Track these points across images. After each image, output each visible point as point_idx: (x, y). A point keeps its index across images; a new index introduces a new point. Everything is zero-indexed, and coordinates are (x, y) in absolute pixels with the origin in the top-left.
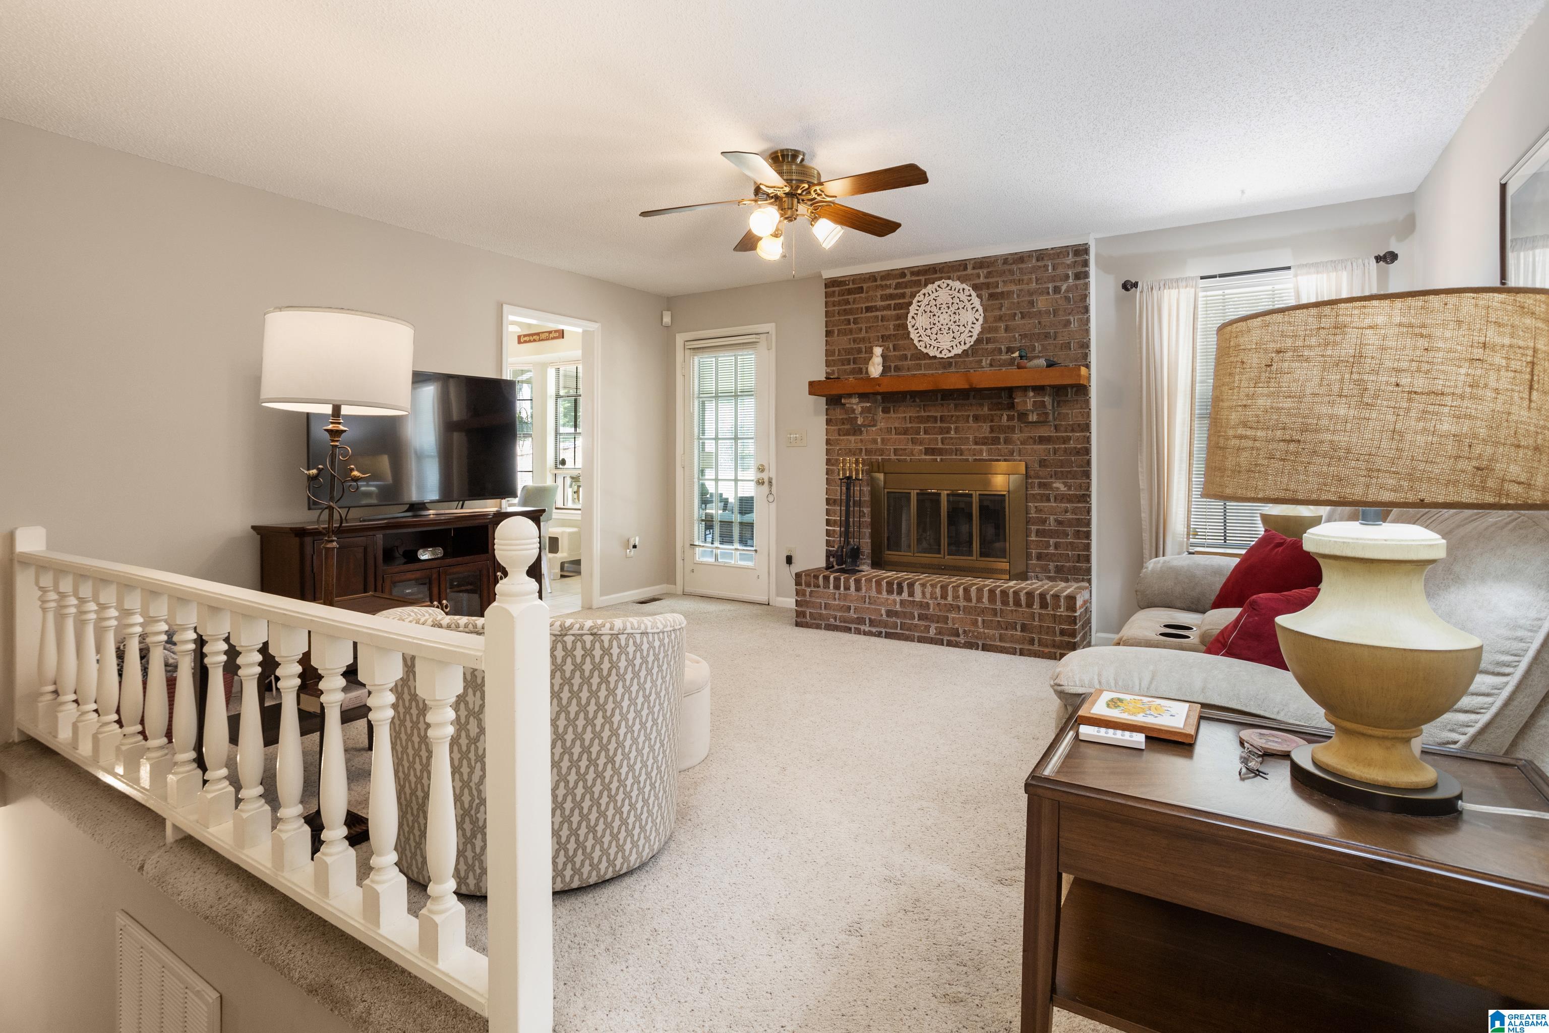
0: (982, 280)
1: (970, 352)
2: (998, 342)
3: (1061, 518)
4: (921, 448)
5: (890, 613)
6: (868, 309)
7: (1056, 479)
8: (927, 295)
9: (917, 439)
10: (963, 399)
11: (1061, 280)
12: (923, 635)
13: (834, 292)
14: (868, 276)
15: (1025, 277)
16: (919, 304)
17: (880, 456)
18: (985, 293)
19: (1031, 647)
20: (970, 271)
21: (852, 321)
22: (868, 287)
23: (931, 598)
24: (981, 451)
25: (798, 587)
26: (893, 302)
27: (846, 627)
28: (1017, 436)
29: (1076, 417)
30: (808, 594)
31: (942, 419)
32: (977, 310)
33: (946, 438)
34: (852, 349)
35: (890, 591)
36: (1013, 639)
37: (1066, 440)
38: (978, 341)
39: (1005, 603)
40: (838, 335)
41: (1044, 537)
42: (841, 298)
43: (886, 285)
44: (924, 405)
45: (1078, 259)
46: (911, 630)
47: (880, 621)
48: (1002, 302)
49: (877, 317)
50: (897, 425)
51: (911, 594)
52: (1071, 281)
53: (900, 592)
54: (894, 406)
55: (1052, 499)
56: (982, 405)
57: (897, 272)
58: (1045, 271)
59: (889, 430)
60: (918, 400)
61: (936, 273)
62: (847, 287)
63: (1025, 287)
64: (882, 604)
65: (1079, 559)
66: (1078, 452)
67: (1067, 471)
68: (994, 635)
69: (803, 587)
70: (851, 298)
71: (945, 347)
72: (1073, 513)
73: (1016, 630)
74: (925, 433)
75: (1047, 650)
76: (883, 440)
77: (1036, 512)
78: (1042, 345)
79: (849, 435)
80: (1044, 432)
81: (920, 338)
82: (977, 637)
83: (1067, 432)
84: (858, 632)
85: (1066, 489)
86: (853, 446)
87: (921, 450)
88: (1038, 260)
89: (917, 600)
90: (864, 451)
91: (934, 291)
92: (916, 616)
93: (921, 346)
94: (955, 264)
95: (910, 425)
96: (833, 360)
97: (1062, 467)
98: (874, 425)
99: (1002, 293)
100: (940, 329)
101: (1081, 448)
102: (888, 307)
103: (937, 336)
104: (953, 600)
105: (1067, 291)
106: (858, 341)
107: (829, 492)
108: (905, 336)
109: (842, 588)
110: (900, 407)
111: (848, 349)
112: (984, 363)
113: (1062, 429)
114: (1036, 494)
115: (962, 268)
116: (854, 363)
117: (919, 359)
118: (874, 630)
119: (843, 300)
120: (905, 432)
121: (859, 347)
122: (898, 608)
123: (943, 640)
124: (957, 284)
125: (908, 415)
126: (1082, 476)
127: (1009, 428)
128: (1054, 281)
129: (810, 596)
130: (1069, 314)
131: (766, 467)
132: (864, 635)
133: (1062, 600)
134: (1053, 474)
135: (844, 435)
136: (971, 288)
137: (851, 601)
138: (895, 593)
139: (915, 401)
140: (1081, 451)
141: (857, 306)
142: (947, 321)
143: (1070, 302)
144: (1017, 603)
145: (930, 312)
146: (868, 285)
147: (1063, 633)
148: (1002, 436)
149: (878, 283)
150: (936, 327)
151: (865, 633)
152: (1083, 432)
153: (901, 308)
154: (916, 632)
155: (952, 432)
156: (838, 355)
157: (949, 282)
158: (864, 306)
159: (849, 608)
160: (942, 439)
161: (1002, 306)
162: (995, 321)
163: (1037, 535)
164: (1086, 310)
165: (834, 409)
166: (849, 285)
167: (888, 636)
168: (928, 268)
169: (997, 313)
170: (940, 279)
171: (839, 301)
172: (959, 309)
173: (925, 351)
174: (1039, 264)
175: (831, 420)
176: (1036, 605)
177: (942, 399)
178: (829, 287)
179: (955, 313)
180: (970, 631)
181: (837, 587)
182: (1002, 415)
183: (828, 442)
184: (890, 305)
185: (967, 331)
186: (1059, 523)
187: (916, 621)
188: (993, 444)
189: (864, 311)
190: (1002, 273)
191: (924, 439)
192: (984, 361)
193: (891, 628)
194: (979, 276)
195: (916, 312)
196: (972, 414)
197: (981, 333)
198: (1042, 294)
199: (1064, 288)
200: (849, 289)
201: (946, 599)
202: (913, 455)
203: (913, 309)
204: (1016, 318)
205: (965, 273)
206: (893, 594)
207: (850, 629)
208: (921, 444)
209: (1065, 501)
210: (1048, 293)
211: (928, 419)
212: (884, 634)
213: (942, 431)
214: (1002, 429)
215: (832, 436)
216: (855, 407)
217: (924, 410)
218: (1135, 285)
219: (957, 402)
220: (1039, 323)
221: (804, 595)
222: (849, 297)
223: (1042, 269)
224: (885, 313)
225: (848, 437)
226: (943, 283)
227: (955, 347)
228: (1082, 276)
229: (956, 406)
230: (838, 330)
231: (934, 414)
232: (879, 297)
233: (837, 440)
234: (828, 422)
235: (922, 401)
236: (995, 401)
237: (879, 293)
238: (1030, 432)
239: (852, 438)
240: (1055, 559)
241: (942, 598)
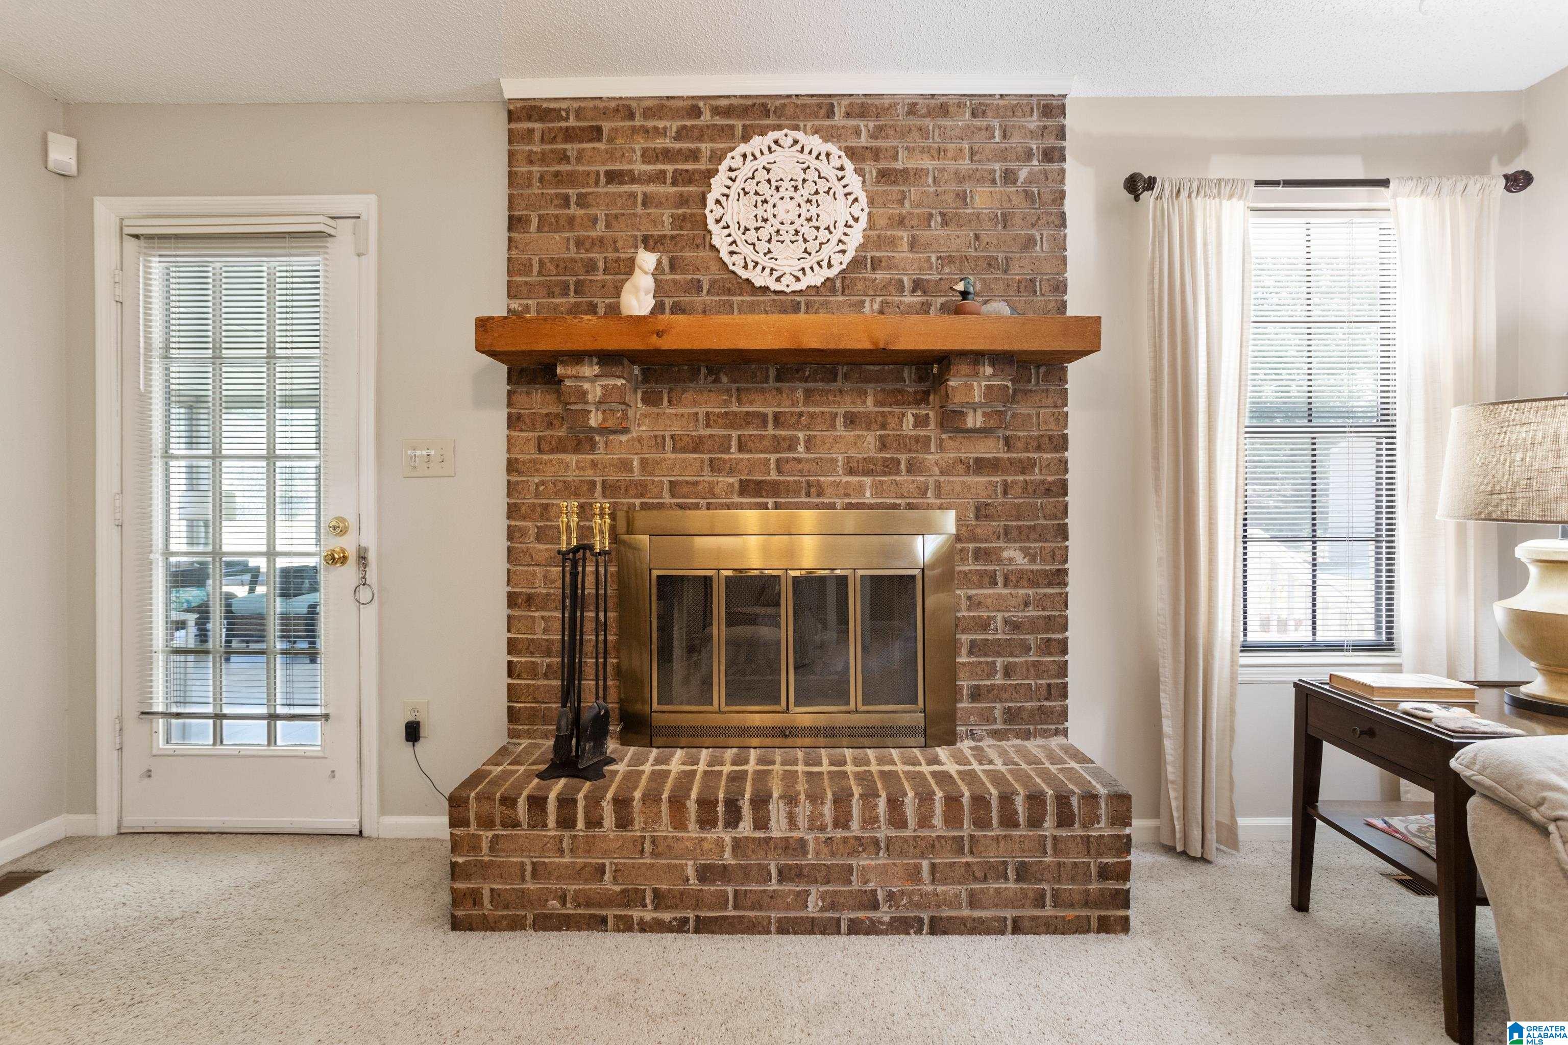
0: (864, 141)
1: (838, 284)
2: (896, 267)
3: (1017, 616)
4: (732, 480)
5: (706, 873)
6: (613, 177)
7: (1009, 541)
8: (750, 158)
9: (724, 461)
10: (823, 380)
11: (1018, 159)
12: (792, 914)
13: (531, 131)
14: (613, 104)
15: (951, 146)
16: (733, 175)
17: (636, 497)
18: (873, 170)
19: (1037, 912)
20: (838, 120)
21: (573, 199)
22: (615, 130)
23: (811, 829)
24: (861, 487)
25: (457, 831)
26: (670, 168)
27: (594, 916)
28: (932, 458)
29: (1046, 423)
30: (485, 845)
31: (778, 420)
32: (856, 200)
33: (787, 461)
34: (573, 260)
35: (707, 821)
36: (1000, 900)
37: (1026, 467)
38: (856, 263)
39: (982, 822)
40: (539, 229)
41: (986, 655)
42: (548, 147)
43: (656, 129)
44: (738, 390)
45: (1049, 122)
46: (761, 908)
47: (682, 893)
48: (905, 189)
49: (633, 195)
50: (677, 431)
51: (761, 823)
52: (1035, 162)
53: (733, 818)
54: (670, 391)
55: (1000, 581)
56: (863, 393)
57: (681, 103)
58: (989, 138)
59: (659, 442)
60: (725, 379)
61: (767, 116)
62: (563, 124)
63: (951, 165)
64: (687, 853)
65: (1050, 693)
66: (1049, 490)
67: (1030, 527)
68: (957, 896)
69: (473, 829)
70: (571, 148)
71: (788, 270)
72: (1040, 606)
73: (1006, 879)
74: (741, 449)
75: (1070, 913)
76: (644, 463)
77: (969, 608)
78: (984, 281)
79: (564, 451)
80: (989, 449)
81: (733, 248)
82: (918, 906)
83: (1029, 451)
84: (626, 925)
85: (1026, 560)
86: (572, 475)
87: (731, 485)
88: (974, 114)
89: (775, 834)
90: (599, 486)
91: (766, 151)
92: (774, 872)
93: (735, 264)
94: (808, 101)
95: (707, 432)
96: (526, 283)
97: (1018, 519)
98: (626, 431)
99: (905, 171)
100: (778, 231)
101: (1054, 482)
102: (660, 177)
103: (771, 246)
104: (863, 829)
105: (1029, 181)
106: (587, 245)
107: (515, 579)
108: (697, 241)
109: (580, 824)
110: (684, 391)
111: (564, 261)
112: (867, 309)
113: (1020, 445)
114: (971, 571)
115: (823, 112)
116: (576, 292)
117: (729, 292)
118: (666, 916)
119: (553, 151)
120: (697, 446)
121: (591, 259)
122: (728, 858)
123: (838, 920)
124: (815, 142)
125: (702, 411)
126: (1056, 537)
127: (917, 441)
128: (1006, 160)
129: (492, 849)
130: (1033, 225)
131: (352, 520)
132: (643, 930)
133: (1103, 805)
134: (1002, 531)
135: (552, 451)
136: (842, 154)
137: (606, 854)
138: (721, 824)
139: (717, 381)
140: (1054, 489)
141: (587, 168)
142: (792, 216)
143: (1033, 202)
144: (1009, 821)
145: (757, 193)
146: (613, 125)
147: (1104, 873)
148: (903, 458)
149: (638, 122)
150: (768, 226)
151: (644, 927)
152: (1057, 451)
153: (690, 182)
154: (775, 909)
155: (801, 448)
156: (540, 273)
157: (799, 135)
158: (602, 169)
159: (601, 869)
160: (778, 461)
161: (904, 198)
162: (891, 226)
163: (971, 653)
164: (1062, 221)
165: (528, 393)
166: (567, 119)
167: (703, 926)
168: (750, 102)
169: (894, 209)
170: (779, 128)
171: (543, 153)
172: (817, 193)
173: (744, 274)
174: (978, 122)
175: (519, 417)
176: (1049, 822)
177: (778, 379)
178: (519, 120)
179: (809, 201)
180: (903, 893)
181: (566, 822)
182: (903, 415)
183: (512, 466)
184: (663, 172)
185: (834, 241)
186: (1015, 626)
187: (774, 886)
188: (884, 474)
189: (603, 179)
190: (905, 133)
191: (738, 461)
192: (867, 304)
193: (711, 908)
194: (858, 133)
195: (726, 191)
196: (841, 411)
197: (862, 247)
198: (980, 181)
199: (1023, 174)
200: (567, 129)
201: (846, 826)
202: (714, 496)
203: (718, 184)
204: (933, 224)
205: (828, 123)
206: (715, 825)
207: (604, 920)
208: (731, 472)
209: (1024, 583)
210: (994, 181)
211: (747, 419)
212: (692, 923)
213: (777, 445)
214: (903, 443)
215: (522, 452)
216: (586, 386)
217: (739, 400)
218: (1150, 183)
219: (810, 385)
220: (977, 237)
221: (475, 847)
222: (568, 146)
223: (983, 132)
224: (651, 188)
225: (561, 456)
226: (786, 136)
227: (808, 270)
228: (1056, 155)
229: (808, 393)
230: (540, 217)
231: (762, 410)
232: (639, 153)
233: (534, 461)
234: (513, 422)
235: (735, 382)
236: (890, 386)
237: (640, 144)
238: (959, 450)
239: (572, 459)
240: (1005, 696)
241: (836, 825)
